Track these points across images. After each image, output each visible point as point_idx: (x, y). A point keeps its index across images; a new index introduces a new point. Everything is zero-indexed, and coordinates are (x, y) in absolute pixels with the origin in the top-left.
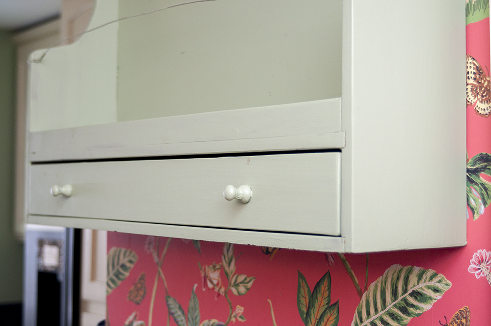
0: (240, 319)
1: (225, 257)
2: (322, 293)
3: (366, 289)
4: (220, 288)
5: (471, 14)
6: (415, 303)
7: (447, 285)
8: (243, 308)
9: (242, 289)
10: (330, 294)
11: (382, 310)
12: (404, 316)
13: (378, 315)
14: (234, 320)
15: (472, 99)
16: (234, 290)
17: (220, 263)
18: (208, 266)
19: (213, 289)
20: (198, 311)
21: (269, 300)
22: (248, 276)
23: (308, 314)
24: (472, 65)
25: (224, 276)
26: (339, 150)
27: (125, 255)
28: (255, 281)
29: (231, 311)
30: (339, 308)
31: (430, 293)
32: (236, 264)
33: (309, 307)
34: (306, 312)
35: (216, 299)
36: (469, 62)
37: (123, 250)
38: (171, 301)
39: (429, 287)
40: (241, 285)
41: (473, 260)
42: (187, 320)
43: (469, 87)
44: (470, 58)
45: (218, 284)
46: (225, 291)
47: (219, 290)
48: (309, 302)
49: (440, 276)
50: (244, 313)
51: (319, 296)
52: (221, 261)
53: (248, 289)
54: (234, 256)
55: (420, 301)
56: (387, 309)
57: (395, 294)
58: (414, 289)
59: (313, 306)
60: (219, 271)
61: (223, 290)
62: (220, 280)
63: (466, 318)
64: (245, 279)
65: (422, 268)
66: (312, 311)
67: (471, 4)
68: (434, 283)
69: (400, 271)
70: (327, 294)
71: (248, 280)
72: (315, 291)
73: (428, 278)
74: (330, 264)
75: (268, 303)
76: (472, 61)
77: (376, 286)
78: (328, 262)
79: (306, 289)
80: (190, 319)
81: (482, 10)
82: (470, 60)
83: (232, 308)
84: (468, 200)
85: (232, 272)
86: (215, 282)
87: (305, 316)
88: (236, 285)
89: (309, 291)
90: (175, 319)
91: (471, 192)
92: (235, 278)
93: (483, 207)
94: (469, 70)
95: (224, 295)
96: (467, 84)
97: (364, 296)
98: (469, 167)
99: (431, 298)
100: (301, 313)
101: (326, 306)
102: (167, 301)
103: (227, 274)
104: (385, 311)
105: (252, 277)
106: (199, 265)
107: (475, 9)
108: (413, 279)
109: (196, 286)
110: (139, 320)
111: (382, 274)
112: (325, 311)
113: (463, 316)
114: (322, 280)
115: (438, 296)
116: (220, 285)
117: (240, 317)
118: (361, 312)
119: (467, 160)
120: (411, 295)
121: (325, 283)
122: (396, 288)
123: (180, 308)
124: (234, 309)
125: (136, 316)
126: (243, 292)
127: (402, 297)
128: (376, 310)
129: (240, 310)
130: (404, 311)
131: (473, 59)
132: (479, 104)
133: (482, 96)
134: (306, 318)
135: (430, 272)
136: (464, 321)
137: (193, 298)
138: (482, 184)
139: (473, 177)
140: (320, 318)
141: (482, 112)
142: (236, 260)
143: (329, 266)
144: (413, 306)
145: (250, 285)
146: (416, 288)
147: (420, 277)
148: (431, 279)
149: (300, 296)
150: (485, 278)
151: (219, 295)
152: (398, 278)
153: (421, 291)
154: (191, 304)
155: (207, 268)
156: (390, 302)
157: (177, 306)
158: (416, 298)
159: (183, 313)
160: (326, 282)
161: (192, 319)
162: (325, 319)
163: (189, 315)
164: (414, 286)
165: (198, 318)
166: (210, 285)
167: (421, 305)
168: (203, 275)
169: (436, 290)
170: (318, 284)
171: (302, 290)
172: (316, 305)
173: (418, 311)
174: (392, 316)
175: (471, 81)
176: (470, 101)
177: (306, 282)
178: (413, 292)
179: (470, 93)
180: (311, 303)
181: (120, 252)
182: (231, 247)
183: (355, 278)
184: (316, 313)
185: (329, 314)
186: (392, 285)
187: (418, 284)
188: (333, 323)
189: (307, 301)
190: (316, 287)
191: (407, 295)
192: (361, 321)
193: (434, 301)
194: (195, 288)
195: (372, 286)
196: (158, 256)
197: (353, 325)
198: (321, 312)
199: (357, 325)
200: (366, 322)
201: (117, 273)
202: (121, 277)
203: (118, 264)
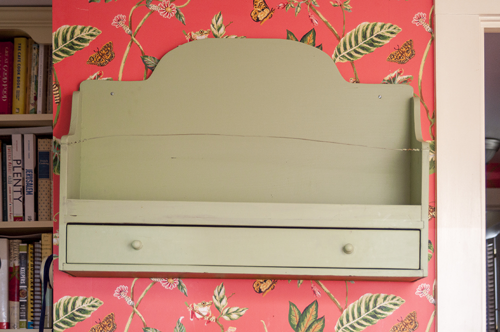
1: (215, 297)
2: (311, 312)
3: (346, 307)
4: (211, 317)
6: (382, 312)
7: (402, 301)
8: (235, 328)
9: (235, 316)
10: (317, 312)
11: (358, 317)
12: (374, 319)
13: (355, 321)
16: (226, 318)
17: (211, 301)
18: (197, 304)
19: (203, 318)
21: (262, 321)
22: (241, 307)
23: (299, 325)
25: (216, 310)
27: (83, 302)
28: (247, 310)
30: (324, 320)
31: (391, 306)
32: (228, 301)
33: (299, 322)
34: (296, 324)
35: (205, 325)
37: (81, 298)
39: (391, 303)
40: (233, 314)
45: (208, 315)
46: (216, 320)
47: (209, 319)
48: (299, 319)
49: (398, 298)
51: (308, 315)
52: (211, 299)
53: (240, 315)
55: (385, 311)
56: (362, 316)
57: (368, 309)
58: (381, 305)
59: (303, 321)
60: (209, 307)
61: (213, 319)
62: (210, 312)
63: (414, 316)
64: (238, 310)
65: (386, 295)
66: (302, 323)
68: (394, 301)
70: (315, 313)
71: (241, 310)
73: (390, 299)
74: (317, 296)
75: (262, 323)
77: (354, 306)
78: (316, 295)
79: (297, 312)
83: (223, 329)
85: (223, 306)
86: (205, 314)
87: (296, 327)
88: (228, 314)
89: (299, 312)
92: (227, 309)
95: (214, 321)
97: (345, 311)
99: (392, 309)
101: (314, 320)
102: (145, 331)
103: (218, 308)
105: (245, 308)
106: (186, 303)
108: (380, 300)
109: (182, 318)
111: (358, 299)
112: (313, 323)
113: (412, 316)
114: (312, 304)
115: (397, 308)
118: (342, 320)
120: (379, 308)
122: (368, 305)
124: (226, 329)
127: (373, 310)
128: (354, 319)
130: (374, 317)
134: (297, 328)
135: (392, 296)
136: (413, 318)
137: (179, 327)
140: (309, 326)
142: (228, 299)
144: (380, 314)
147: (385, 299)
148: (392, 299)
149: (291, 316)
150: (426, 297)
151: (209, 322)
152: (370, 300)
153: (385, 305)
154: (177, 330)
155: (195, 305)
156: (364, 313)
158: (382, 310)
160: (314, 306)
162: (313, 327)
164: (381, 303)
166: (198, 316)
167: (385, 313)
169: (395, 305)
171: (293, 312)
172: (306, 320)
173: (383, 316)
178: (380, 307)
180: (301, 319)
181: (76, 299)
183: (338, 302)
184: (305, 324)
185: (316, 324)
186: (366, 304)
187: (384, 302)
188: (320, 328)
189: (298, 318)
190: (305, 310)
191: (376, 309)
192: (343, 325)
193: (394, 310)
194: (180, 320)
195: (351, 306)
196: (132, 300)
197: (336, 328)
198: (310, 323)
199: (339, 328)
200: (346, 325)
201: (72, 316)
202: (77, 318)
203: (73, 309)
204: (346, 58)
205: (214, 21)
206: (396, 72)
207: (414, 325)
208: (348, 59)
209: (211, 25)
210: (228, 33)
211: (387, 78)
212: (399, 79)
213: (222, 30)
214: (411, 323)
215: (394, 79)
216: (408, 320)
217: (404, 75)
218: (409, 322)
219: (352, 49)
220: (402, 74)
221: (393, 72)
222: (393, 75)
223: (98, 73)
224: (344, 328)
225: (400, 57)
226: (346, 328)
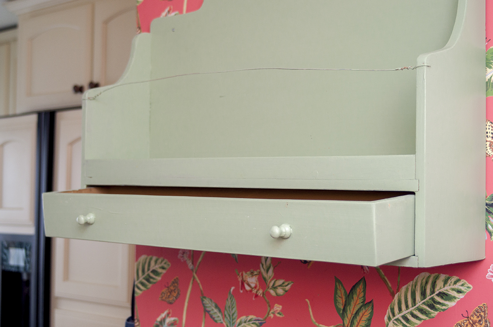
0: (278, 315)
1: (263, 265)
2: (358, 293)
3: (398, 290)
4: (259, 290)
5: (490, 90)
6: (441, 301)
7: (468, 287)
8: (281, 307)
9: (280, 291)
10: (365, 295)
11: (413, 307)
12: (432, 311)
13: (409, 311)
14: (272, 316)
15: (490, 151)
16: (272, 292)
17: (258, 270)
18: (246, 272)
19: (251, 291)
20: (235, 309)
21: (307, 300)
22: (286, 280)
23: (344, 310)
24: (490, 127)
25: (262, 281)
26: (413, 193)
27: (156, 262)
28: (293, 285)
29: (269, 308)
30: (373, 306)
31: (454, 294)
32: (274, 271)
33: (345, 305)
34: (342, 308)
35: (254, 299)
36: (488, 125)
37: (154, 258)
38: (207, 301)
39: (453, 290)
40: (279, 288)
41: (490, 269)
42: (224, 316)
43: (488, 143)
44: (489, 122)
45: (255, 287)
46: (263, 293)
47: (257, 292)
48: (346, 301)
49: (463, 281)
50: (282, 311)
51: (355, 297)
52: (259, 268)
53: (286, 291)
54: (272, 264)
55: (446, 300)
56: (417, 306)
57: (423, 294)
58: (441, 291)
59: (349, 304)
60: (257, 277)
61: (260, 292)
62: (258, 284)
63: (484, 312)
64: (283, 283)
65: (448, 276)
66: (348, 308)
67: (490, 83)
68: (458, 286)
69: (429, 277)
70: (362, 295)
71: (286, 283)
72: (351, 293)
73: (453, 282)
74: (365, 272)
75: (307, 302)
76: (490, 124)
77: (407, 289)
79: (343, 291)
80: (227, 316)
82: (489, 124)
83: (270, 306)
84: (486, 226)
85: (270, 277)
86: (253, 285)
87: (341, 312)
88: (274, 288)
89: (345, 292)
90: (211, 316)
91: (489, 220)
92: (273, 282)
94: (488, 130)
95: (261, 296)
96: (487, 141)
97: (396, 296)
98: (487, 202)
99: (455, 298)
100: (338, 309)
101: (361, 304)
102: (203, 301)
103: (265, 279)
104: (414, 307)
105: (290, 282)
106: (237, 271)
108: (440, 283)
109: (233, 288)
110: (172, 316)
111: (413, 280)
112: (360, 308)
113: (481, 310)
114: (357, 284)
115: (461, 296)
116: (258, 288)
117: (278, 313)
118: (393, 309)
119: (486, 197)
120: (438, 295)
121: (360, 286)
122: (425, 290)
123: (216, 307)
124: (272, 307)
125: (168, 314)
126: (281, 294)
127: (430, 297)
128: (407, 307)
129: (278, 308)
130: (432, 307)
131: (491, 122)
134: (343, 313)
135: (454, 278)
136: (482, 314)
137: (230, 299)
139: (491, 209)
140: (356, 313)
142: (274, 268)
143: (365, 273)
144: (439, 303)
145: (288, 288)
146: (442, 290)
147: (445, 282)
148: (455, 283)
149: (337, 296)
151: (256, 296)
152: (427, 283)
153: (445, 292)
154: (228, 303)
155: (244, 274)
156: (420, 301)
157: (214, 305)
158: (442, 298)
159: (220, 311)
160: (361, 286)
161: (229, 316)
162: (361, 314)
163: (226, 313)
164: (441, 288)
165: (236, 315)
166: (248, 288)
167: (446, 302)
168: (240, 279)
169: (459, 292)
170: (354, 287)
171: (339, 292)
172: (352, 303)
173: (444, 307)
174: (421, 311)
175: (490, 139)
176: (489, 153)
177: (342, 286)
178: (440, 293)
179: (488, 148)
180: (347, 302)
181: (151, 259)
182: (269, 258)
183: (388, 282)
184: (352, 310)
185: (364, 310)
186: (422, 288)
187: (444, 287)
188: (367, 317)
189: (344, 300)
190: (352, 290)
191: (434, 295)
192: (394, 315)
193: (458, 300)
194: (232, 290)
195: (403, 289)
196: (193, 263)
197: (386, 318)
198: (356, 309)
199: (389, 319)
200: (398, 316)
201: (148, 277)
202: (151, 280)
203: (148, 270)
207: (484, 324)
214: (480, 321)
216: (475, 317)
218: (478, 319)
223: (168, 8)
224: (396, 320)
226: (397, 320)
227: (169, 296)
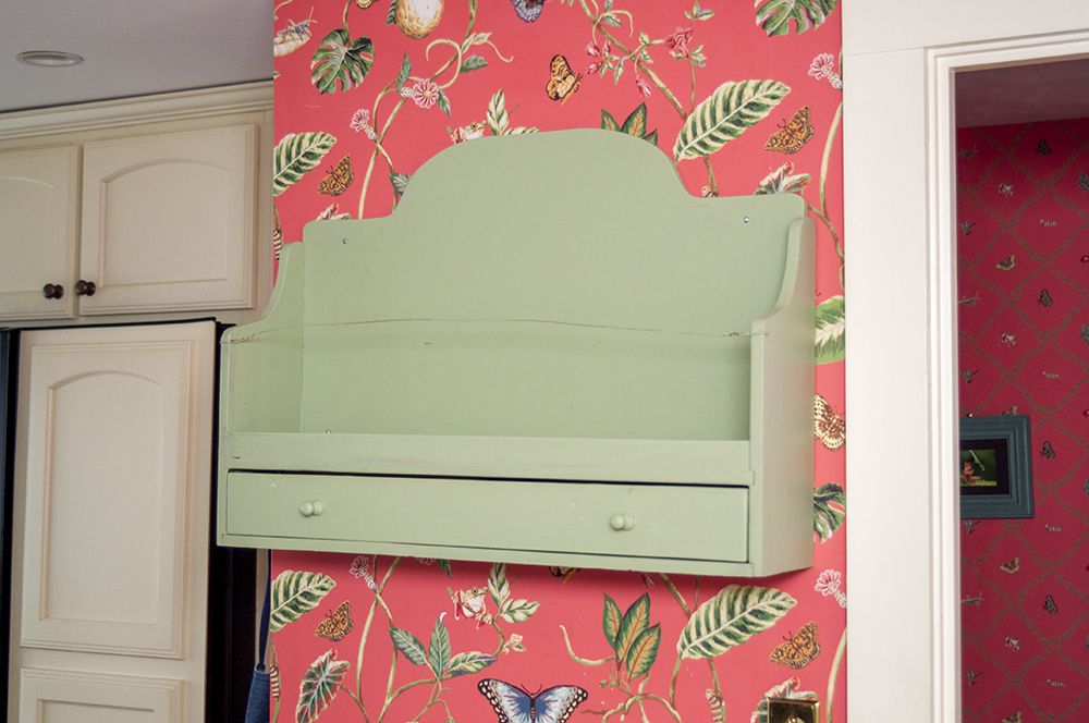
0: (517, 649)
1: (492, 581)
2: (638, 615)
3: (696, 609)
4: (485, 615)
5: (819, 356)
6: (756, 621)
7: (792, 602)
8: (521, 637)
9: (520, 616)
10: (648, 616)
11: (716, 630)
12: (743, 634)
13: (711, 634)
14: (507, 650)
15: (819, 432)
16: (508, 618)
17: (485, 588)
18: (465, 591)
19: (473, 617)
20: (447, 643)
21: (562, 626)
22: (529, 601)
23: (618, 637)
24: (820, 402)
25: (491, 603)
26: (747, 487)
27: (309, 581)
28: (539, 608)
29: (502, 640)
30: (660, 631)
31: (773, 611)
32: (510, 588)
33: (619, 631)
34: (615, 635)
35: (477, 628)
37: (307, 575)
38: (399, 635)
39: (772, 606)
40: (518, 611)
41: (820, 579)
42: (429, 654)
43: (817, 423)
45: (480, 612)
46: (493, 619)
47: (482, 618)
48: (620, 626)
49: (784, 595)
50: (522, 643)
51: (634, 620)
52: (486, 585)
53: (529, 616)
54: (507, 579)
55: (761, 619)
56: (722, 628)
57: (731, 613)
58: (755, 608)
59: (626, 630)
60: (483, 597)
61: (489, 617)
62: (484, 606)
63: (813, 633)
64: (525, 605)
65: (764, 588)
66: (624, 634)
67: (819, 347)
68: (777, 601)
69: (738, 591)
70: (644, 616)
71: (530, 605)
72: (628, 615)
74: (649, 586)
75: (561, 630)
77: (709, 607)
78: (646, 583)
79: (616, 613)
80: (434, 653)
81: (831, 354)
82: (818, 398)
83: (503, 638)
84: (815, 525)
85: (504, 597)
86: (476, 609)
87: (614, 641)
88: (510, 611)
89: (619, 614)
90: (407, 656)
91: (818, 517)
92: (508, 603)
93: (830, 531)
94: (816, 406)
95: (490, 623)
96: (816, 420)
97: (693, 616)
98: (816, 495)
99: (774, 616)
100: (609, 637)
101: (643, 629)
102: (392, 634)
103: (496, 600)
104: (719, 630)
105: (536, 602)
106: (449, 589)
107: (824, 352)
108: (753, 598)
109: (443, 614)
110: (338, 659)
111: (716, 594)
112: (642, 634)
113: (809, 631)
114: (638, 602)
115: (782, 614)
116: (484, 613)
117: (518, 646)
118: (689, 633)
119: (815, 489)
120: (750, 613)
121: (641, 605)
122: (733, 607)
123: (415, 642)
124: (507, 638)
125: (331, 657)
126: (522, 619)
127: (740, 616)
128: (709, 630)
129: (516, 639)
130: (743, 629)
131: (821, 396)
132: (827, 438)
133: (831, 432)
134: (616, 643)
135: (773, 591)
136: (810, 635)
137: (439, 629)
138: (830, 511)
139: (820, 505)
140: (635, 641)
141: (830, 447)
142: (510, 584)
144: (753, 624)
145: (531, 611)
146: (757, 607)
147: (761, 596)
148: (774, 597)
149: (607, 619)
150: (833, 595)
151: (482, 623)
152: (735, 598)
153: (761, 609)
154: (436, 635)
155: (462, 593)
156: (726, 621)
157: (411, 639)
158: (757, 616)
159: (421, 648)
160: (643, 605)
161: (438, 653)
162: (642, 642)
163: (432, 649)
164: (754, 605)
165: (448, 651)
166: (467, 613)
167: (762, 622)
168: (455, 601)
169: (779, 608)
170: (632, 607)
171: (610, 613)
172: (630, 629)
173: (759, 629)
174: (728, 634)
175: (819, 417)
176: (818, 435)
177: (615, 605)
178: (754, 610)
179: (818, 428)
180: (623, 627)
181: (300, 576)
182: (503, 569)
183: (682, 599)
184: (629, 637)
185: (647, 637)
186: (729, 604)
187: (759, 603)
188: (652, 645)
189: (618, 625)
190: (629, 609)
191: (746, 614)
192: (690, 642)
193: (778, 618)
194: (441, 618)
195: (703, 607)
196: (375, 581)
197: (679, 646)
198: (636, 635)
199: (684, 647)
200: (696, 642)
201: (294, 603)
202: (301, 607)
203: (296, 592)
204: (696, 150)
205: (491, 106)
206: (780, 170)
207: (812, 648)
208: (700, 153)
209: (488, 114)
210: (513, 125)
211: (765, 182)
212: (786, 182)
213: (504, 121)
214: (807, 644)
215: (777, 182)
216: (801, 639)
217: (794, 174)
218: (804, 642)
219: (707, 133)
220: (790, 173)
221: (775, 170)
222: (775, 175)
223: (332, 207)
224: (693, 647)
225: (787, 142)
226: (695, 648)
227: (333, 630)
